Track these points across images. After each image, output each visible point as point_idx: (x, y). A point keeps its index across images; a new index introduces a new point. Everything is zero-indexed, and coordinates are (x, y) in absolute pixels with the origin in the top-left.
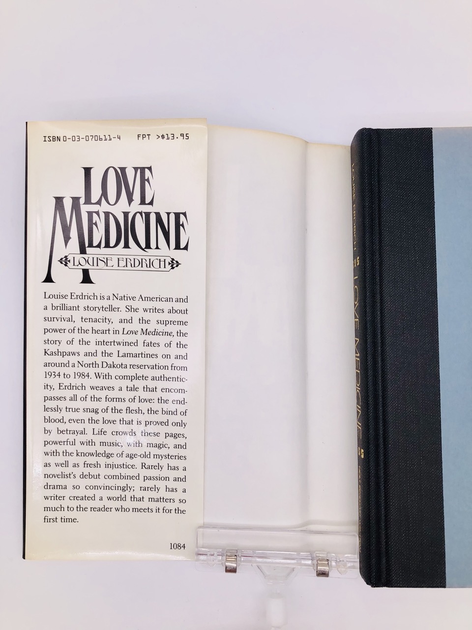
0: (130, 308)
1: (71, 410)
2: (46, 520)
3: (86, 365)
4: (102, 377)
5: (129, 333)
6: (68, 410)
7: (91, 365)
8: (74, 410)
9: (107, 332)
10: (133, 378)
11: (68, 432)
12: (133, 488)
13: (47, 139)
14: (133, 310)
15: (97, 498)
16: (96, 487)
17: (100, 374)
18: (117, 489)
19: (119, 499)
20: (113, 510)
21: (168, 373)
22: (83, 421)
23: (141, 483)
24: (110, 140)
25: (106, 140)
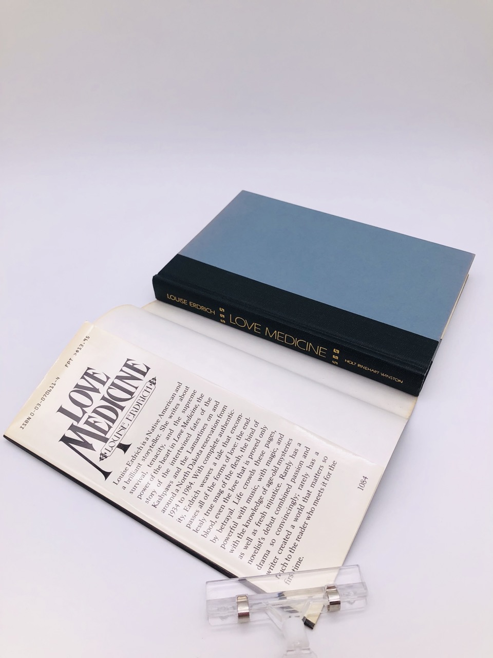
0: (163, 427)
1: (209, 512)
2: (288, 582)
3: (183, 481)
4: (198, 474)
5: (179, 437)
6: (207, 514)
7: (185, 477)
8: (210, 510)
9: (169, 452)
10: (212, 450)
11: (225, 523)
12: (297, 496)
13: (23, 426)
14: (165, 426)
15: (291, 530)
16: (281, 525)
17: (195, 474)
18: (291, 509)
19: (300, 511)
20: (307, 521)
21: (222, 422)
22: (222, 507)
23: (295, 486)
24: (55, 385)
25: (53, 387)
